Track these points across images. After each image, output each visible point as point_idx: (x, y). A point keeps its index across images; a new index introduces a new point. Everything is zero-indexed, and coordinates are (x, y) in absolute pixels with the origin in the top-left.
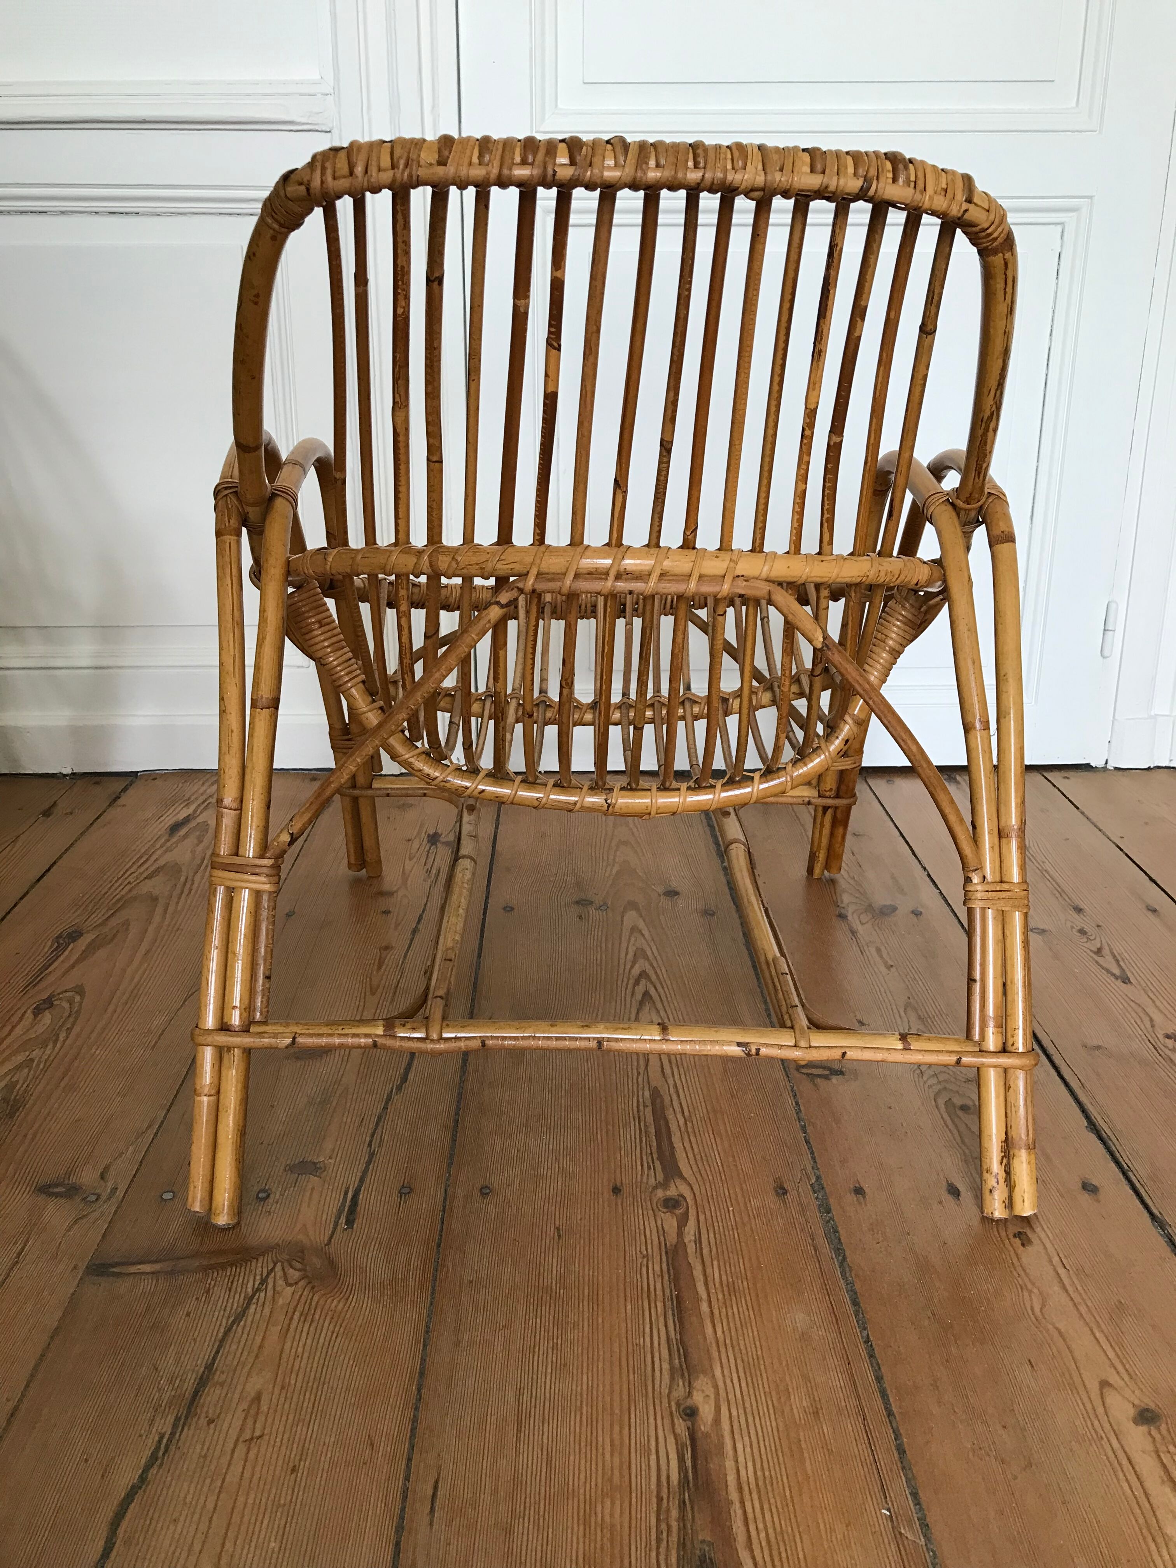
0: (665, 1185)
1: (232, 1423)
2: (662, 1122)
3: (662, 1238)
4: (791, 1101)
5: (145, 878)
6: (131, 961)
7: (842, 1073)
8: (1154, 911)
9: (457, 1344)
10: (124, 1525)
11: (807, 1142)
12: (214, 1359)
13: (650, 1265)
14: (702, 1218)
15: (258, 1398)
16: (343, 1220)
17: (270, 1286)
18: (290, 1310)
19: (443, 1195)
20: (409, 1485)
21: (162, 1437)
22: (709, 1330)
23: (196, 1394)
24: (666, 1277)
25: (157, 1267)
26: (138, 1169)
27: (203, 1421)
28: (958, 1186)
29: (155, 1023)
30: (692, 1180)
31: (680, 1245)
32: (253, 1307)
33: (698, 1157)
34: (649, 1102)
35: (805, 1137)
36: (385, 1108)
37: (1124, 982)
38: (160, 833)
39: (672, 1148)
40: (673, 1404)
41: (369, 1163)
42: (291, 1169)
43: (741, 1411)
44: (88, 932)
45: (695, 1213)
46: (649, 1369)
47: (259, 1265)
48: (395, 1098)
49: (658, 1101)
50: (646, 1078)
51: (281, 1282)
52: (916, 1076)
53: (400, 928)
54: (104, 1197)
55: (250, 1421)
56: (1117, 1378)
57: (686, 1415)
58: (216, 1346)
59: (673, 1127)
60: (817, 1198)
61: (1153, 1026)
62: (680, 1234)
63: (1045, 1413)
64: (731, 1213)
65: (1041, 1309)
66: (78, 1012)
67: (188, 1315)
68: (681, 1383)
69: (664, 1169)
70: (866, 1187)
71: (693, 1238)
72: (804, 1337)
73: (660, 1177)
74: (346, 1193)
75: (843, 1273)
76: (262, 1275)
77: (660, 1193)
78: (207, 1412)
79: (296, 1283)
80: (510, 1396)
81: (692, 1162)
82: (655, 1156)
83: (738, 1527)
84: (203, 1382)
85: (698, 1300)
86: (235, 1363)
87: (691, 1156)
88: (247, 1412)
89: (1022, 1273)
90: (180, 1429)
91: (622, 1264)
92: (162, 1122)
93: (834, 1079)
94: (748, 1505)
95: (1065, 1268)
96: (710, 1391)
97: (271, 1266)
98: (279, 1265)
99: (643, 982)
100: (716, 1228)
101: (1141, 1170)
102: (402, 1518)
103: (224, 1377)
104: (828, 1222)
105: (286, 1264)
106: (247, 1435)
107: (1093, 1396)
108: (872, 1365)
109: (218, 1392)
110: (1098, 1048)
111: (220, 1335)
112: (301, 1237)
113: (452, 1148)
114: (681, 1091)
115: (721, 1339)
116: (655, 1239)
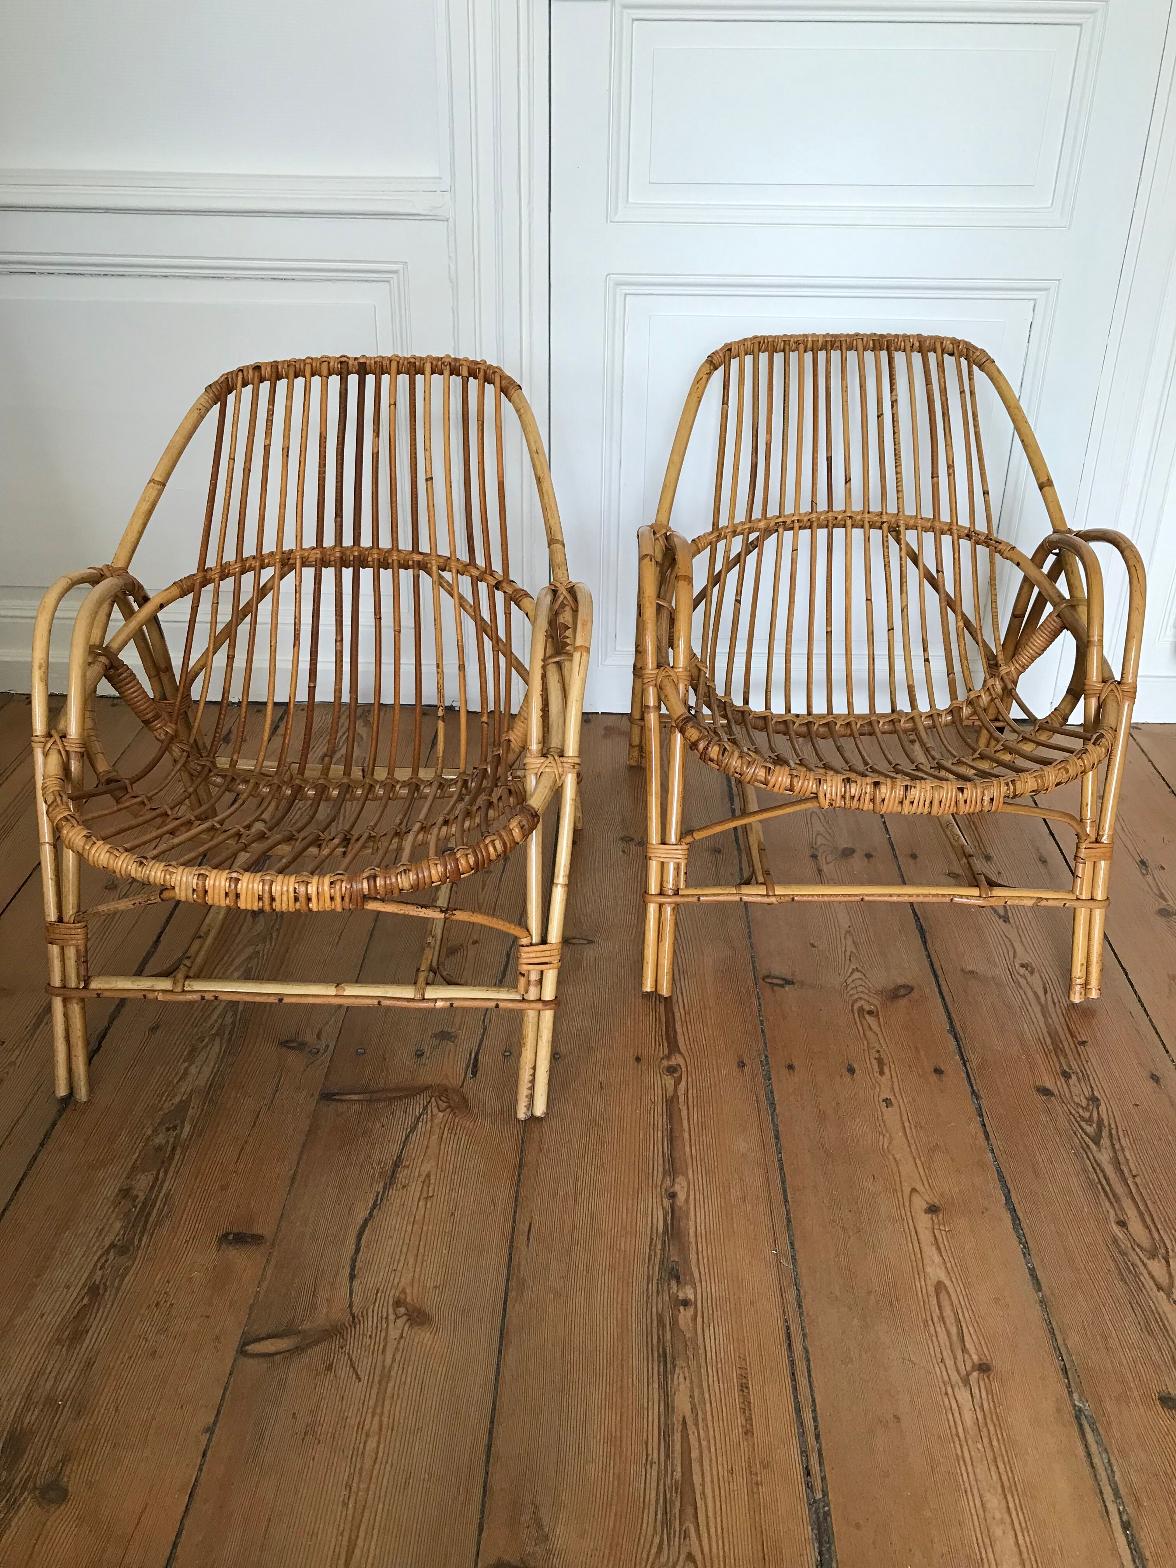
0: (668, 1057)
1: (415, 1189)
2: (670, 1015)
3: (664, 1091)
4: (756, 1003)
7: (793, 983)
8: (1044, 862)
9: (540, 1150)
10: (364, 1237)
11: (763, 1032)
12: (401, 1152)
13: (656, 1107)
14: (690, 1079)
15: (428, 1176)
16: (469, 1072)
17: (429, 1112)
18: (442, 1126)
20: (516, 1225)
21: (378, 1193)
22: (688, 1150)
23: (394, 1171)
24: (665, 1114)
25: (361, 1097)
26: (339, 1033)
27: (399, 1187)
28: (855, 1066)
30: (686, 1055)
31: (675, 1097)
32: (420, 1124)
33: (691, 1039)
35: (762, 1028)
37: (1005, 921)
39: (676, 1032)
40: (663, 1191)
41: (485, 1036)
42: (435, 1037)
43: (701, 1196)
45: (686, 1076)
46: (651, 1171)
47: (422, 1098)
51: (435, 1110)
54: (322, 1051)
55: (425, 1188)
56: (922, 1187)
57: (670, 1197)
58: (401, 1147)
59: (677, 1018)
60: (764, 1070)
62: (675, 1090)
63: (875, 1204)
64: (708, 1077)
65: (888, 1146)
67: (383, 1126)
68: (669, 1179)
69: (669, 1046)
70: (795, 1064)
71: (683, 1093)
72: (745, 1156)
73: (666, 1051)
74: (471, 1055)
75: (773, 1120)
76: (424, 1105)
77: (665, 1063)
78: (401, 1182)
79: (444, 1110)
80: (571, 1181)
81: (687, 1042)
82: (664, 1037)
83: (693, 1256)
84: (397, 1165)
85: (683, 1131)
86: (413, 1155)
87: (687, 1038)
88: (424, 1183)
89: (882, 1124)
90: (387, 1191)
91: (638, 1107)
94: (699, 1245)
95: (909, 1122)
96: (685, 1184)
97: (428, 1099)
98: (433, 1099)
100: (698, 1087)
101: (975, 1061)
102: (512, 1242)
103: (407, 1163)
104: (768, 1086)
105: (437, 1098)
106: (425, 1195)
107: (905, 1197)
108: (780, 1173)
109: (406, 1172)
110: (972, 973)
111: (403, 1139)
112: (445, 1081)
114: (684, 992)
115: (694, 1155)
116: (660, 1092)
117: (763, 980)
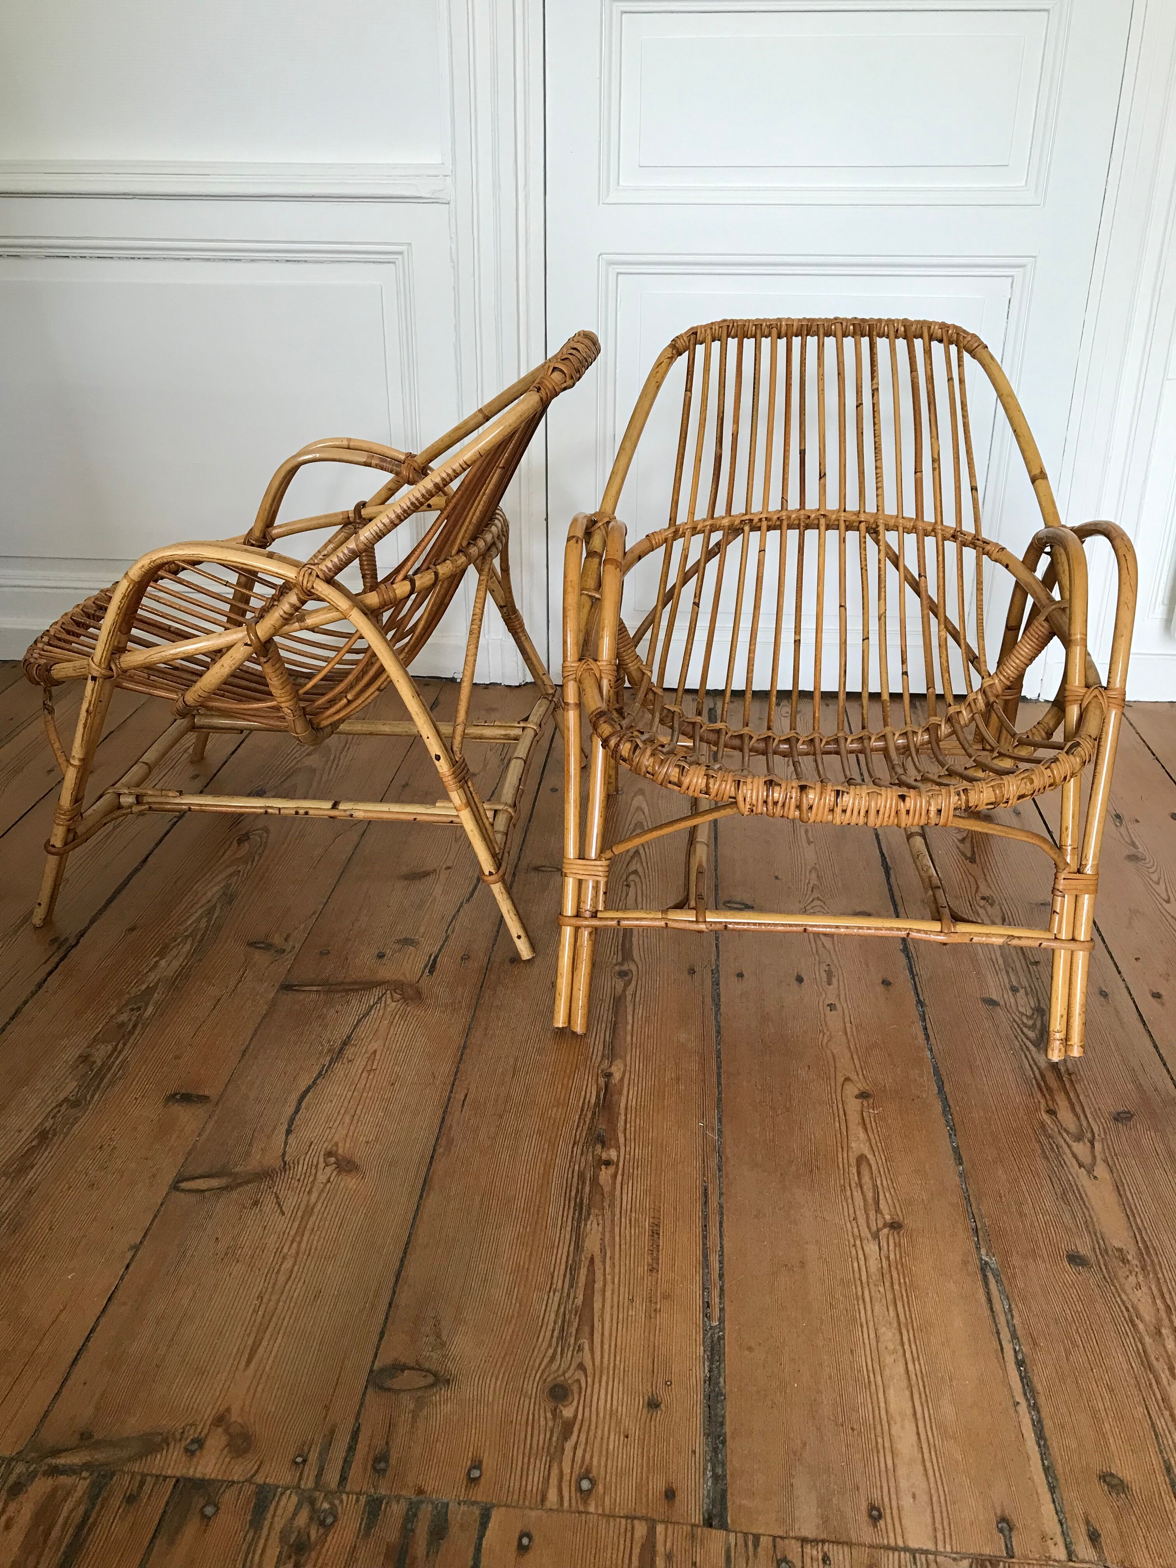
0: (621, 964)
1: (360, 1063)
3: (613, 992)
5: (307, 755)
7: (751, 906)
9: (486, 1035)
10: (306, 1099)
11: (717, 946)
12: (352, 1033)
13: (603, 1006)
14: (640, 982)
15: (375, 1052)
16: (427, 970)
17: (383, 1001)
18: (394, 1014)
19: (487, 962)
20: (452, 1095)
21: (324, 1065)
22: (629, 1039)
23: (342, 1048)
24: (611, 1012)
25: (319, 988)
26: (307, 937)
27: (345, 1061)
28: (803, 976)
29: (316, 853)
30: (639, 962)
31: (623, 996)
32: (373, 1011)
33: (646, 954)
36: (458, 911)
39: (632, 944)
40: (600, 1070)
41: (445, 941)
42: (399, 941)
43: (636, 1078)
45: (636, 980)
46: (590, 1054)
47: (378, 990)
48: (465, 906)
51: (389, 1001)
54: (288, 951)
55: (370, 1063)
56: (856, 1077)
57: (606, 1076)
58: (353, 1028)
59: (635, 933)
60: (712, 977)
62: (624, 990)
63: (807, 1090)
64: (658, 982)
65: (827, 1042)
66: (266, 843)
67: (336, 1013)
68: (606, 1062)
69: (623, 956)
70: (745, 973)
71: (631, 993)
72: (683, 1046)
73: (620, 960)
74: (430, 956)
75: (716, 1015)
76: (379, 995)
77: (617, 968)
78: (348, 1057)
79: (398, 1001)
81: (642, 953)
82: (620, 948)
83: (622, 1125)
84: (345, 1043)
85: (627, 1023)
86: (363, 1036)
87: (641, 949)
88: (369, 1059)
89: (824, 1025)
90: (333, 1063)
93: (745, 910)
94: (629, 1116)
95: (851, 1023)
96: (622, 1067)
97: (383, 992)
98: (388, 992)
100: (647, 989)
102: (447, 1107)
103: (356, 1042)
104: (716, 990)
105: (393, 991)
106: (369, 1068)
107: (837, 1084)
109: (353, 1049)
111: (355, 1022)
112: (402, 978)
115: (634, 1043)
116: (609, 993)
117: (724, 904)
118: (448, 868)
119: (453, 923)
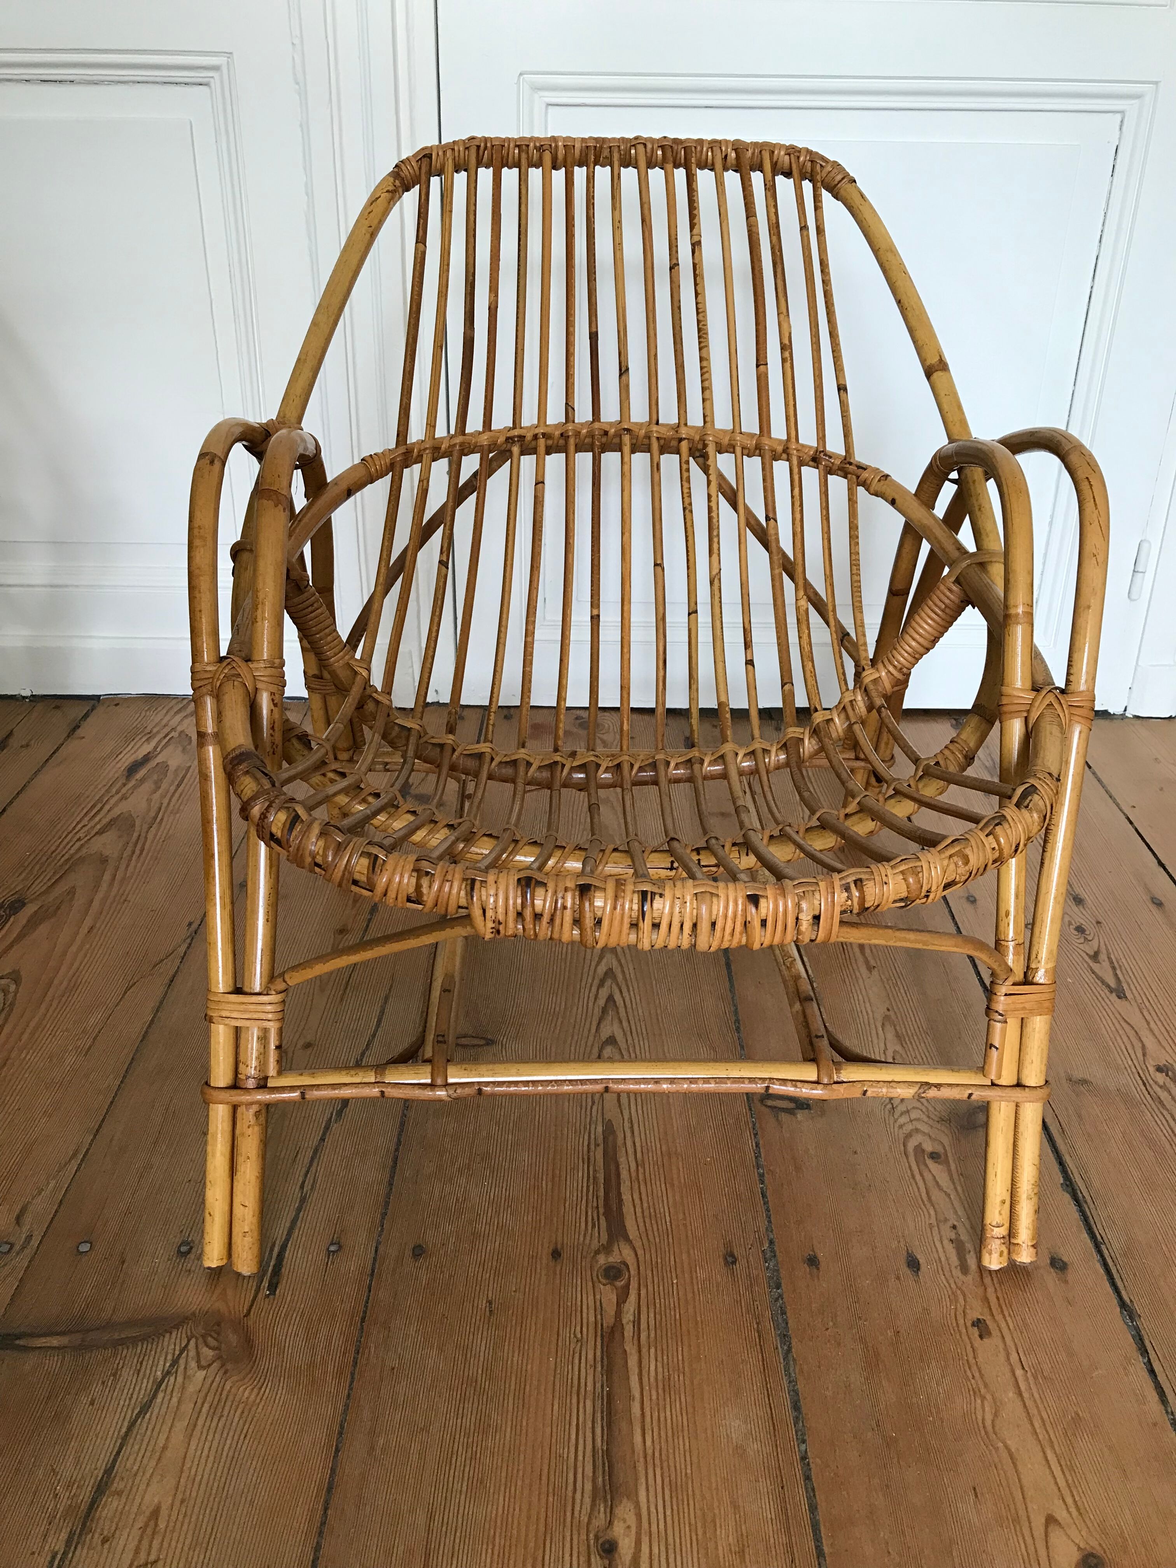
0: (607, 1249)
1: (127, 1544)
2: (613, 1167)
3: (599, 1317)
4: (751, 1143)
5: (97, 833)
6: (73, 940)
7: (808, 1107)
8: (1159, 904)
11: (764, 1195)
12: (115, 1459)
13: (584, 1353)
14: (643, 1292)
15: (155, 1514)
16: (265, 1284)
17: (182, 1367)
18: (200, 1401)
19: (373, 1255)
22: (638, 1438)
23: (93, 1505)
24: (599, 1369)
25: (64, 1340)
26: (56, 1212)
27: (97, 1539)
28: (918, 1257)
29: (92, 1021)
30: (638, 1244)
31: (617, 1327)
32: (160, 1395)
33: (646, 1213)
34: (600, 1140)
35: (762, 1188)
36: (322, 1140)
37: (1119, 997)
38: (116, 776)
39: (620, 1201)
40: (592, 1536)
41: (299, 1210)
43: (663, 1550)
44: (31, 901)
45: (636, 1286)
46: (570, 1488)
47: (173, 1340)
48: (335, 1127)
49: (611, 1138)
50: (600, 1108)
51: (193, 1364)
52: (887, 1112)
53: (358, 905)
54: (17, 1247)
55: (145, 1543)
56: (1064, 1513)
57: (605, 1551)
58: (118, 1444)
59: (624, 1174)
60: (768, 1268)
61: (1144, 1055)
62: (618, 1314)
63: (984, 1556)
64: (675, 1286)
65: (993, 1421)
66: (12, 1005)
67: (92, 1403)
68: (602, 1509)
69: (608, 1229)
70: (820, 1255)
71: (632, 1318)
72: (740, 1451)
73: (604, 1237)
75: (787, 1369)
76: (174, 1354)
77: (602, 1260)
78: (102, 1529)
79: (209, 1365)
80: (421, 1519)
81: (640, 1220)
82: (601, 1210)
84: (101, 1488)
85: (631, 1398)
86: (136, 1468)
87: (638, 1210)
88: (144, 1529)
89: (977, 1375)
90: (73, 1548)
91: (553, 1350)
92: (88, 1150)
93: (800, 1115)
95: (1023, 1368)
96: (632, 1520)
97: (184, 1342)
98: (193, 1342)
99: (609, 982)
100: (658, 1305)
101: (1115, 1242)
103: (123, 1483)
104: (777, 1300)
105: (200, 1340)
107: (1036, 1534)
108: (806, 1489)
109: (115, 1504)
110: (1084, 1082)
111: (124, 1430)
112: (219, 1306)
113: (388, 1196)
114: (636, 1126)
115: (650, 1452)
116: (592, 1319)
118: (308, 1046)
119: (313, 1169)
